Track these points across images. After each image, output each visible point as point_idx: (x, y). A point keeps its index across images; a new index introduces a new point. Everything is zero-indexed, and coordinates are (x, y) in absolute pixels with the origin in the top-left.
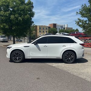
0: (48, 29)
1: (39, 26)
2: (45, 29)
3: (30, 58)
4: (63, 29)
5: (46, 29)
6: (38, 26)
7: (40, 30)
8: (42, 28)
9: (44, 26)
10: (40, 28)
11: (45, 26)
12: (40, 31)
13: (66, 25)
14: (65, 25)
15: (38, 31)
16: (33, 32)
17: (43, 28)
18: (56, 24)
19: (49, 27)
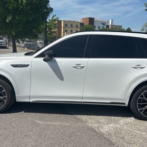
0: (79, 26)
1: (64, 21)
2: (75, 26)
3: (31, 101)
4: (105, 27)
5: (77, 26)
6: (62, 22)
7: (66, 29)
8: (69, 25)
9: (72, 22)
10: (66, 25)
11: (74, 22)
12: (66, 31)
13: (111, 21)
14: (108, 22)
15: (62, 29)
16: (53, 30)
17: (71, 26)
18: (94, 19)
19: (82, 24)
